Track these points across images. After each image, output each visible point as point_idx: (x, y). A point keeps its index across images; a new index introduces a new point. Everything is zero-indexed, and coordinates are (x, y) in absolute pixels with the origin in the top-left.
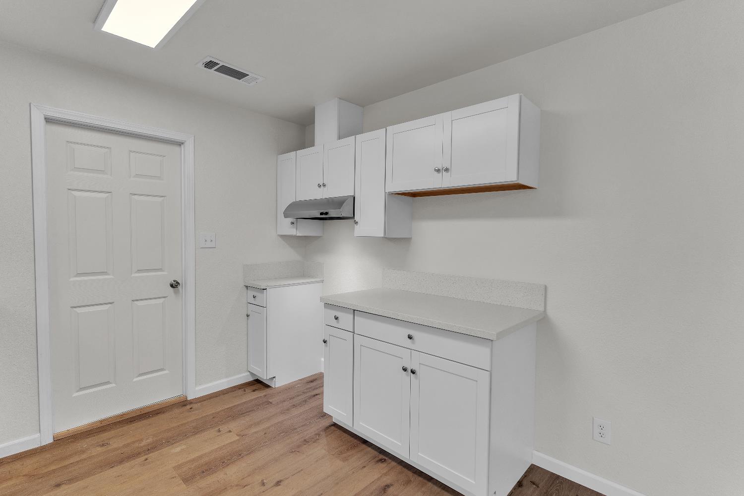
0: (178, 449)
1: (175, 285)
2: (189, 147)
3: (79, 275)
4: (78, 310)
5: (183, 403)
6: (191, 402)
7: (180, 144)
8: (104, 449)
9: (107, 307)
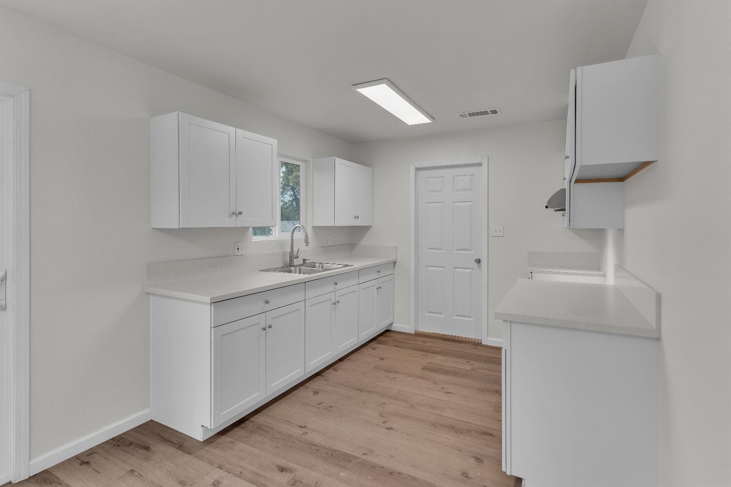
0: (441, 358)
1: (478, 261)
2: (485, 167)
3: (429, 249)
4: (429, 268)
5: (477, 344)
6: (482, 345)
7: (480, 164)
9: (441, 269)
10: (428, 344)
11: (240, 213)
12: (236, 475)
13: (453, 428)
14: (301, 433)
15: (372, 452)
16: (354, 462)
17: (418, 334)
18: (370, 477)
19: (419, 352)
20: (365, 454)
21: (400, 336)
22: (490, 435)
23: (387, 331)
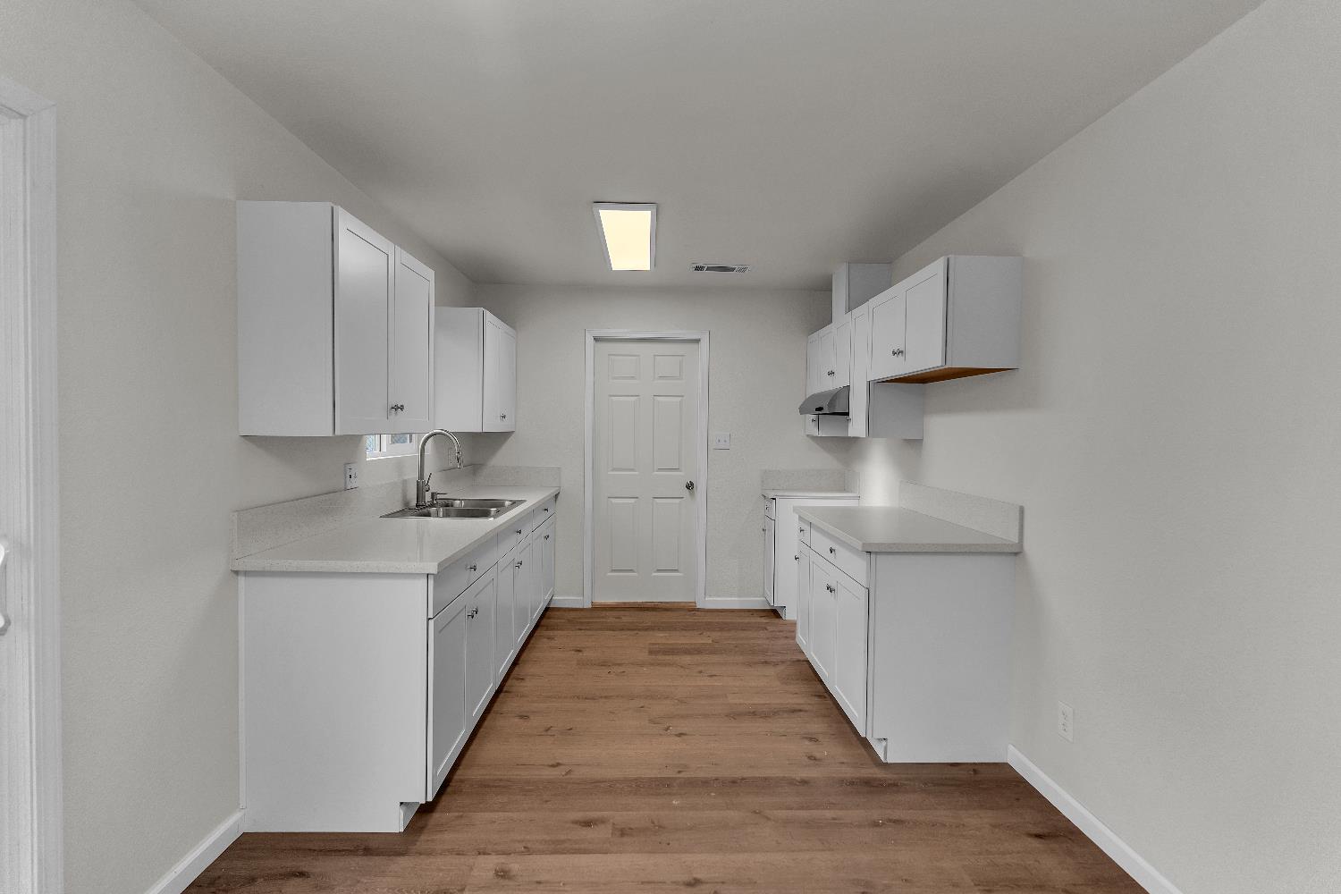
0: (662, 635)
1: (690, 486)
2: (704, 344)
3: (614, 470)
4: (613, 501)
5: (692, 609)
6: (698, 610)
7: (697, 341)
8: (617, 620)
9: (633, 501)
10: (625, 619)
11: (402, 408)
12: (521, 853)
13: (754, 713)
14: (563, 773)
15: (686, 766)
16: (675, 784)
17: (597, 609)
18: (713, 794)
19: (623, 632)
20: (679, 772)
21: (573, 615)
22: (800, 711)
23: (547, 609)
